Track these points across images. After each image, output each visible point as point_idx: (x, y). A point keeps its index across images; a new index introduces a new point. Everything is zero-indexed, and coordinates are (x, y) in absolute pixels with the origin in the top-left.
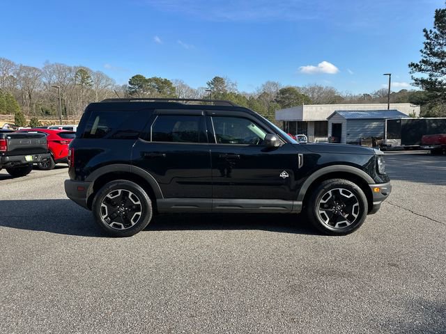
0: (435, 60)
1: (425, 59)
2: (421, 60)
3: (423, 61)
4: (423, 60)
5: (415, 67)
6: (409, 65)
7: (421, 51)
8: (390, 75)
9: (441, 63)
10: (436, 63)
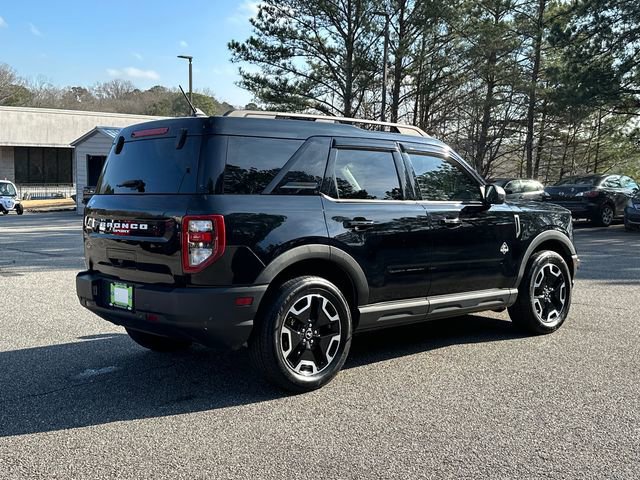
0: (273, 42)
1: (256, 37)
2: (249, 38)
3: (252, 41)
4: (252, 38)
5: (238, 50)
6: (229, 45)
7: (251, 21)
8: (190, 59)
9: (280, 49)
10: (272, 47)
